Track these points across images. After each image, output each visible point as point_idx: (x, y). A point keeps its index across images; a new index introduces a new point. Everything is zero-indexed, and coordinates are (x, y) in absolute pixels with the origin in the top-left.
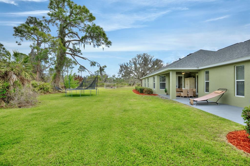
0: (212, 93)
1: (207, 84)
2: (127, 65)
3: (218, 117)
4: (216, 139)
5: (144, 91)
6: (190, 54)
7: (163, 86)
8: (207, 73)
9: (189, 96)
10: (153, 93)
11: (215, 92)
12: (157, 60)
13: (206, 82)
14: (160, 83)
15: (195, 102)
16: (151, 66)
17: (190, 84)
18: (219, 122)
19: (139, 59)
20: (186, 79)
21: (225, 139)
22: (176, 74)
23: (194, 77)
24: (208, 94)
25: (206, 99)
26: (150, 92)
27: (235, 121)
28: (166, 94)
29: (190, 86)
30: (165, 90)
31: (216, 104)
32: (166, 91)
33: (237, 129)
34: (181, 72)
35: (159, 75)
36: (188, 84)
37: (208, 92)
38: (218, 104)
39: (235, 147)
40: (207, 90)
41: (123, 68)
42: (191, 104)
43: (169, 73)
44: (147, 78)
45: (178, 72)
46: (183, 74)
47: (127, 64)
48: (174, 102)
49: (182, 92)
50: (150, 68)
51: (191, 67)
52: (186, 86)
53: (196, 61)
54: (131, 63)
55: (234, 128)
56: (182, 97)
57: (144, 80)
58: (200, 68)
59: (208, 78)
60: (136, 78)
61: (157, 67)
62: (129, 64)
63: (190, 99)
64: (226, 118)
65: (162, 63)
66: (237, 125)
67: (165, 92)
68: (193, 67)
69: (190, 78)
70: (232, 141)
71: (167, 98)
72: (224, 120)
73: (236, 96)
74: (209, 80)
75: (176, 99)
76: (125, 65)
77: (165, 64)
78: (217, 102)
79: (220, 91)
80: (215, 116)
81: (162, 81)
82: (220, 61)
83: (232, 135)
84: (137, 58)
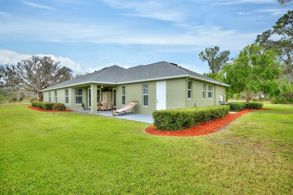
0: (128, 105)
1: (124, 98)
2: (13, 69)
3: (136, 122)
4: (141, 133)
5: (53, 108)
6: (106, 68)
7: (79, 100)
8: (124, 87)
9: (108, 109)
10: (66, 109)
11: (131, 104)
12: (64, 67)
13: (123, 96)
14: (76, 97)
15: (117, 114)
16: (54, 75)
17: (108, 98)
18: (138, 124)
19: (36, 63)
20: (103, 92)
21: (145, 132)
22: (97, 87)
23: (111, 91)
24: (125, 106)
25: (124, 110)
26: (62, 108)
27: (146, 122)
28: (83, 109)
29: (108, 100)
30: (82, 105)
31: (131, 113)
32: (84, 106)
33: (149, 126)
34: (100, 86)
35: (75, 87)
36: (105, 98)
37: (125, 104)
38: (133, 113)
39: (151, 135)
40: (124, 103)
41: (3, 73)
42: (114, 116)
43: (90, 87)
44: (54, 91)
45: (99, 86)
46: (102, 87)
47: (14, 67)
48: (97, 115)
49: (102, 105)
50: (54, 77)
51: (110, 82)
52: (104, 99)
53: (114, 76)
54: (20, 67)
55: (147, 126)
56: (102, 110)
57: (48, 93)
58: (118, 83)
59: (124, 92)
60: (30, 89)
61: (64, 76)
62: (16, 67)
63: (113, 111)
64: (141, 121)
65: (70, 73)
66: (148, 124)
67: (82, 107)
68: (112, 82)
69: (108, 92)
70: (149, 132)
71: (88, 113)
72: (141, 122)
73: (143, 106)
74: (126, 94)
75: (98, 113)
76: (8, 69)
77: (74, 75)
78: (133, 112)
79: (133, 103)
80: (135, 121)
81: (77, 94)
82: (133, 79)
83: (148, 129)
84: (32, 61)
